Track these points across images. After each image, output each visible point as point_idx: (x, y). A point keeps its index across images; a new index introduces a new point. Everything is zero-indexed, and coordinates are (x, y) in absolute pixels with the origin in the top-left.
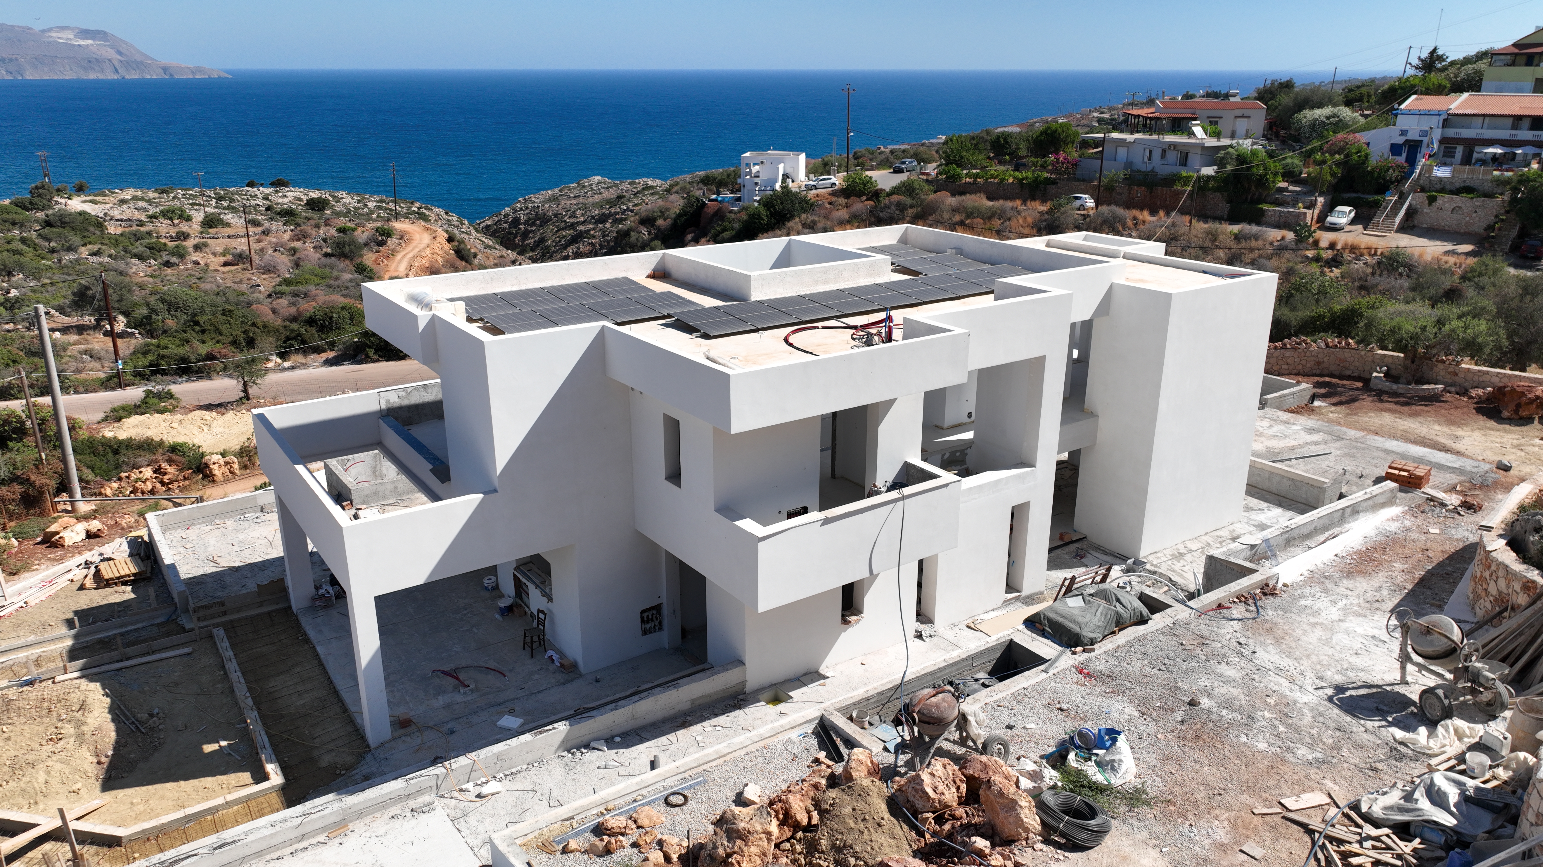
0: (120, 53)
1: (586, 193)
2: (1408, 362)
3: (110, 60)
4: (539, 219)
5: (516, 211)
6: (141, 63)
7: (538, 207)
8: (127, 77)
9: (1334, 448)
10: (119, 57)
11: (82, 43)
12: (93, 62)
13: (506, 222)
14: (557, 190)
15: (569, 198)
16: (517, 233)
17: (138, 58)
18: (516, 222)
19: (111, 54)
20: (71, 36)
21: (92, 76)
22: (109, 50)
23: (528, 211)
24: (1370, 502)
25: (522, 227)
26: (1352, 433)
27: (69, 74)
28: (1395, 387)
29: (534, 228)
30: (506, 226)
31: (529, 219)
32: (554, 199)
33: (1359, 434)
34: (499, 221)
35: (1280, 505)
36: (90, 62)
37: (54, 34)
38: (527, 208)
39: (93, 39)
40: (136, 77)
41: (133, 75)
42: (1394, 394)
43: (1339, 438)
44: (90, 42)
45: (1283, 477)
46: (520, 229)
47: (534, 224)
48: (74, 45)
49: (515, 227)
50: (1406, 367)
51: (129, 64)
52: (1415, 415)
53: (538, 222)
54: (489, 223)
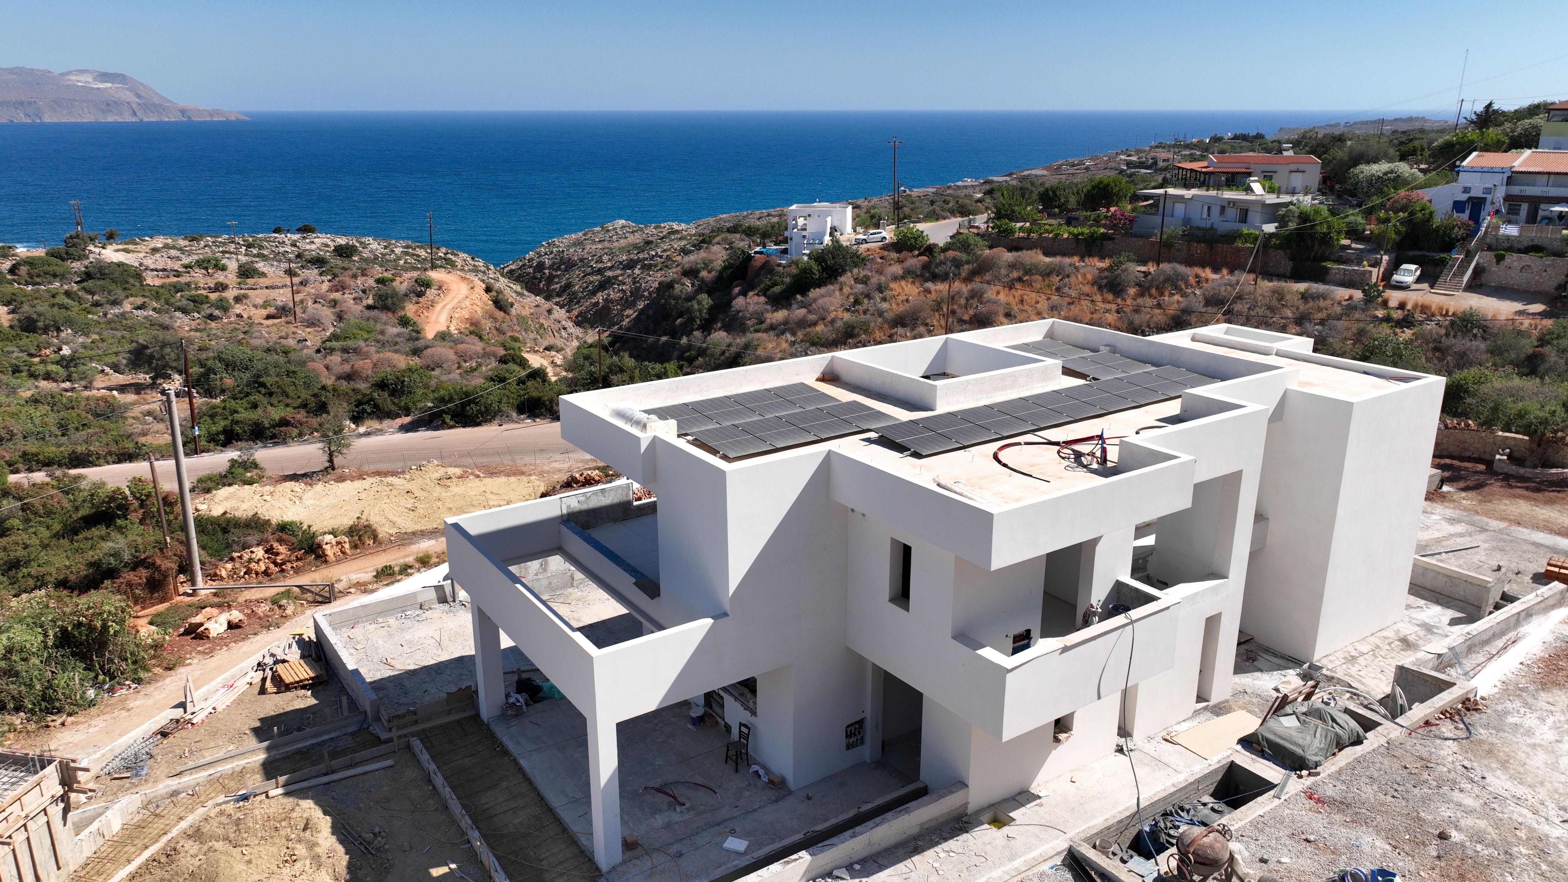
0: (138, 96)
1: (611, 237)
2: (1534, 446)
3: (128, 103)
4: (564, 264)
5: (541, 256)
6: (160, 105)
7: (563, 251)
8: (145, 120)
9: (1478, 539)
10: (138, 100)
11: (101, 86)
12: (111, 105)
13: (530, 267)
14: (581, 234)
15: (594, 242)
16: (542, 278)
17: (157, 100)
18: (540, 266)
19: (129, 96)
20: (90, 79)
21: (110, 119)
22: (128, 93)
23: (552, 256)
24: (1543, 605)
25: (547, 271)
26: (1494, 524)
27: (87, 117)
28: (1522, 471)
29: (559, 273)
30: (531, 270)
31: (554, 264)
32: (578, 243)
33: (1503, 525)
34: (523, 265)
35: (1438, 602)
36: (108, 105)
37: (73, 78)
38: (552, 252)
39: (112, 82)
40: (154, 120)
41: (152, 118)
42: (1522, 479)
43: (1483, 530)
44: (109, 85)
45: (1439, 573)
46: (544, 274)
47: (559, 269)
48: (93, 88)
49: (540, 272)
50: (1532, 451)
51: (147, 107)
52: (1550, 502)
53: (563, 267)
54: (513, 267)
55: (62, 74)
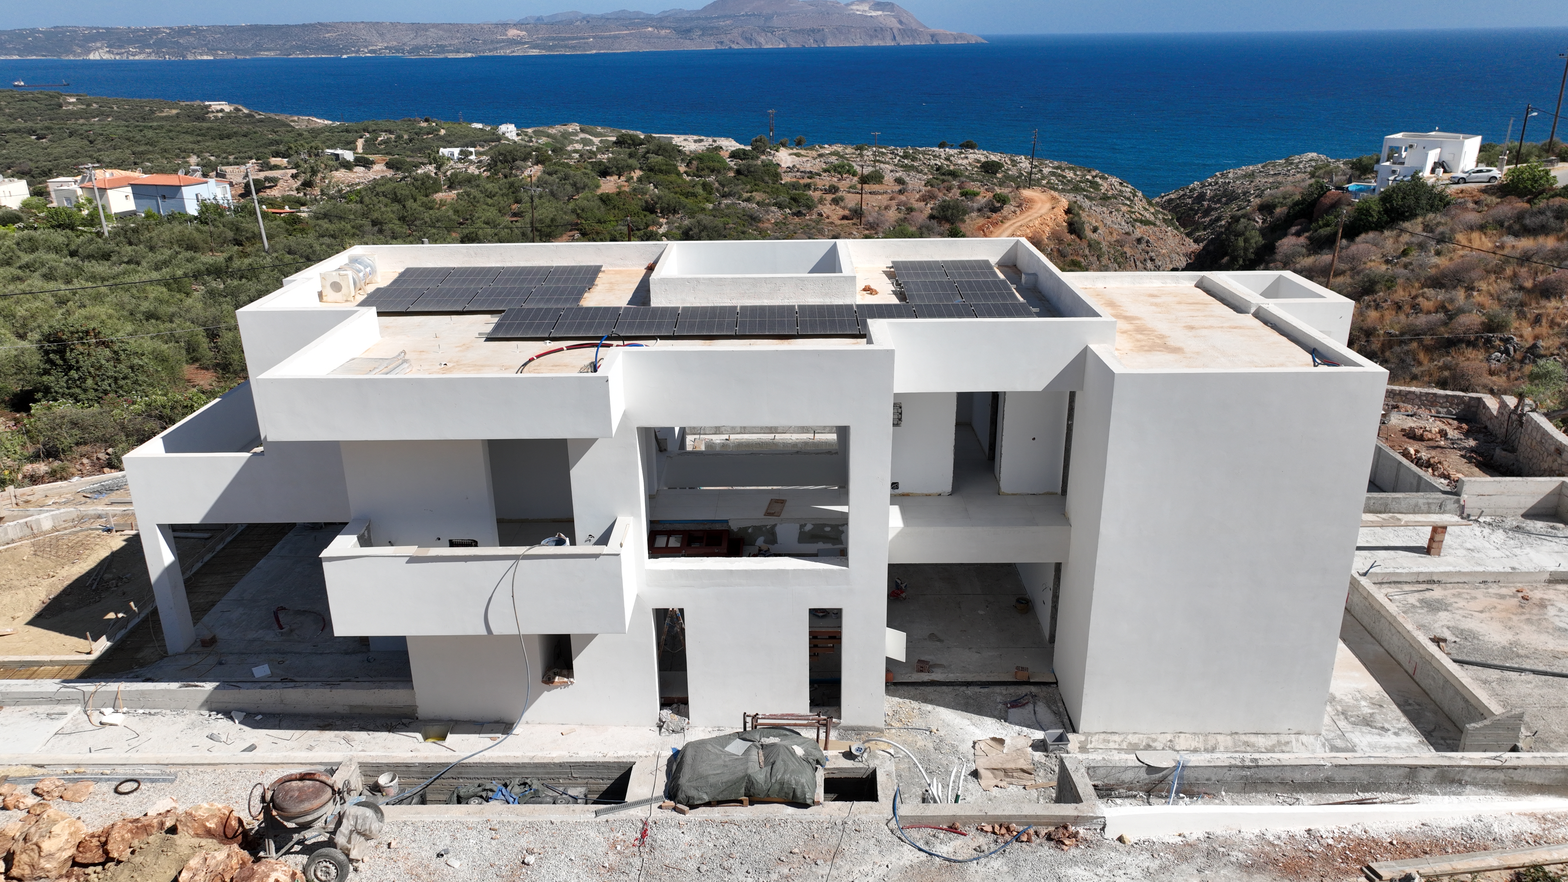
0: (901, 22)
1: (1289, 171)
3: (891, 29)
4: (1226, 196)
5: (1204, 186)
6: (916, 30)
7: (1229, 183)
8: (902, 44)
10: (900, 27)
11: (874, 14)
12: (878, 30)
13: (1190, 197)
14: (1260, 166)
15: (1268, 175)
16: (1199, 209)
17: (914, 26)
18: (1201, 197)
19: (894, 23)
20: (867, 8)
21: (875, 43)
22: (893, 19)
23: (1217, 187)
25: (1205, 203)
27: (858, 41)
29: (1218, 205)
30: (1190, 201)
31: (1216, 195)
32: (1251, 176)
34: (1183, 195)
36: (876, 30)
37: (854, 7)
38: (1217, 183)
39: (883, 10)
40: (908, 43)
41: (906, 42)
44: (880, 13)
46: (1203, 205)
47: (1219, 201)
48: (867, 16)
49: (1198, 203)
51: (906, 31)
53: (1224, 200)
54: (1173, 196)
55: (847, 5)
